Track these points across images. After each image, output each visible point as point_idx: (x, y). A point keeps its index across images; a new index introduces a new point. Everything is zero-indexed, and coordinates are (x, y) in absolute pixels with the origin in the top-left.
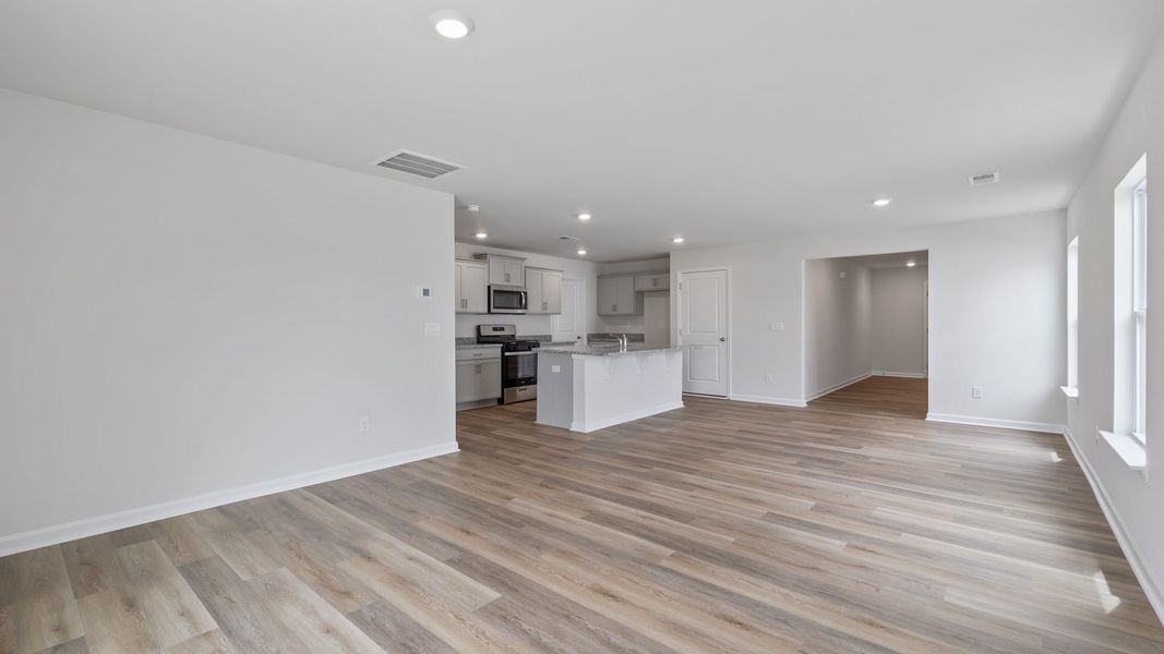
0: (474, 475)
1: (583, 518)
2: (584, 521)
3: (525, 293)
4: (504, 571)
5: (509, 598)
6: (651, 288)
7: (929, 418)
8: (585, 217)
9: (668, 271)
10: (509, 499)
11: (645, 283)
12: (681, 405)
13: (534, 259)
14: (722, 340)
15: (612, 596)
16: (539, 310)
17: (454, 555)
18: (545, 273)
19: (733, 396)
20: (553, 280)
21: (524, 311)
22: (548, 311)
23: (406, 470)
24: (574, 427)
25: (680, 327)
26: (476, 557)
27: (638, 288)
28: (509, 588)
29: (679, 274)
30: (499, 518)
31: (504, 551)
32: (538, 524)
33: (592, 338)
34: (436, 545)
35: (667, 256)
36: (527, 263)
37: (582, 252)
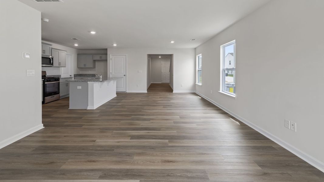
0: (65, 136)
1: (130, 139)
2: (131, 140)
3: (52, 59)
4: (128, 170)
5: (143, 179)
6: (100, 59)
7: (174, 92)
8: (93, 33)
9: (106, 54)
10: (94, 141)
11: (97, 57)
12: (116, 96)
13: (55, 46)
14: (125, 75)
15: (171, 161)
16: (57, 65)
17: (100, 173)
18: (60, 51)
19: (128, 91)
20: (63, 54)
21: (51, 66)
22: (60, 66)
23: (20, 144)
24: (89, 108)
25: (111, 72)
26: (110, 170)
27: (94, 59)
28: (138, 176)
29: (111, 55)
30: (99, 150)
31: (118, 162)
32: (118, 147)
33: (76, 76)
34: (85, 173)
35: (106, 50)
36: (52, 47)
37: (76, 45)
